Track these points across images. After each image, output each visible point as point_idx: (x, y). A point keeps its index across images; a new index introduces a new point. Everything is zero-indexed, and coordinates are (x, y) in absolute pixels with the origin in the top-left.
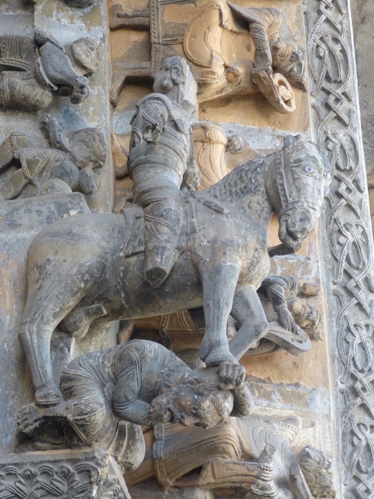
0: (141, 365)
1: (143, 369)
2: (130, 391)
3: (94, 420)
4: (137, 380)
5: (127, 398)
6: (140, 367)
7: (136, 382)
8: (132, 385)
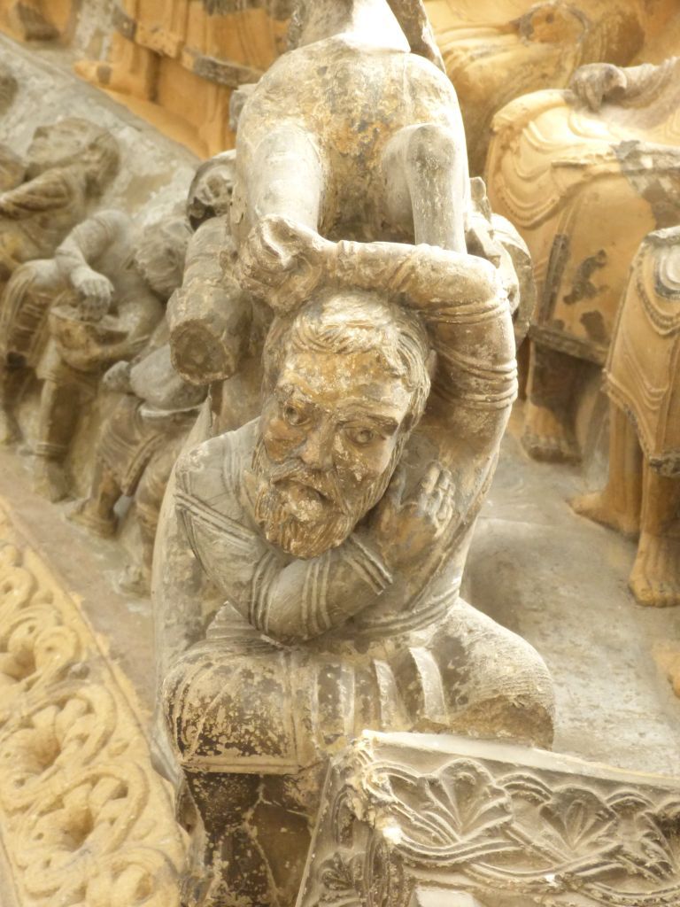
0: (193, 496)
1: (205, 498)
2: (232, 565)
3: (202, 699)
4: (220, 529)
5: (241, 584)
6: (196, 501)
7: (222, 533)
8: (221, 549)
